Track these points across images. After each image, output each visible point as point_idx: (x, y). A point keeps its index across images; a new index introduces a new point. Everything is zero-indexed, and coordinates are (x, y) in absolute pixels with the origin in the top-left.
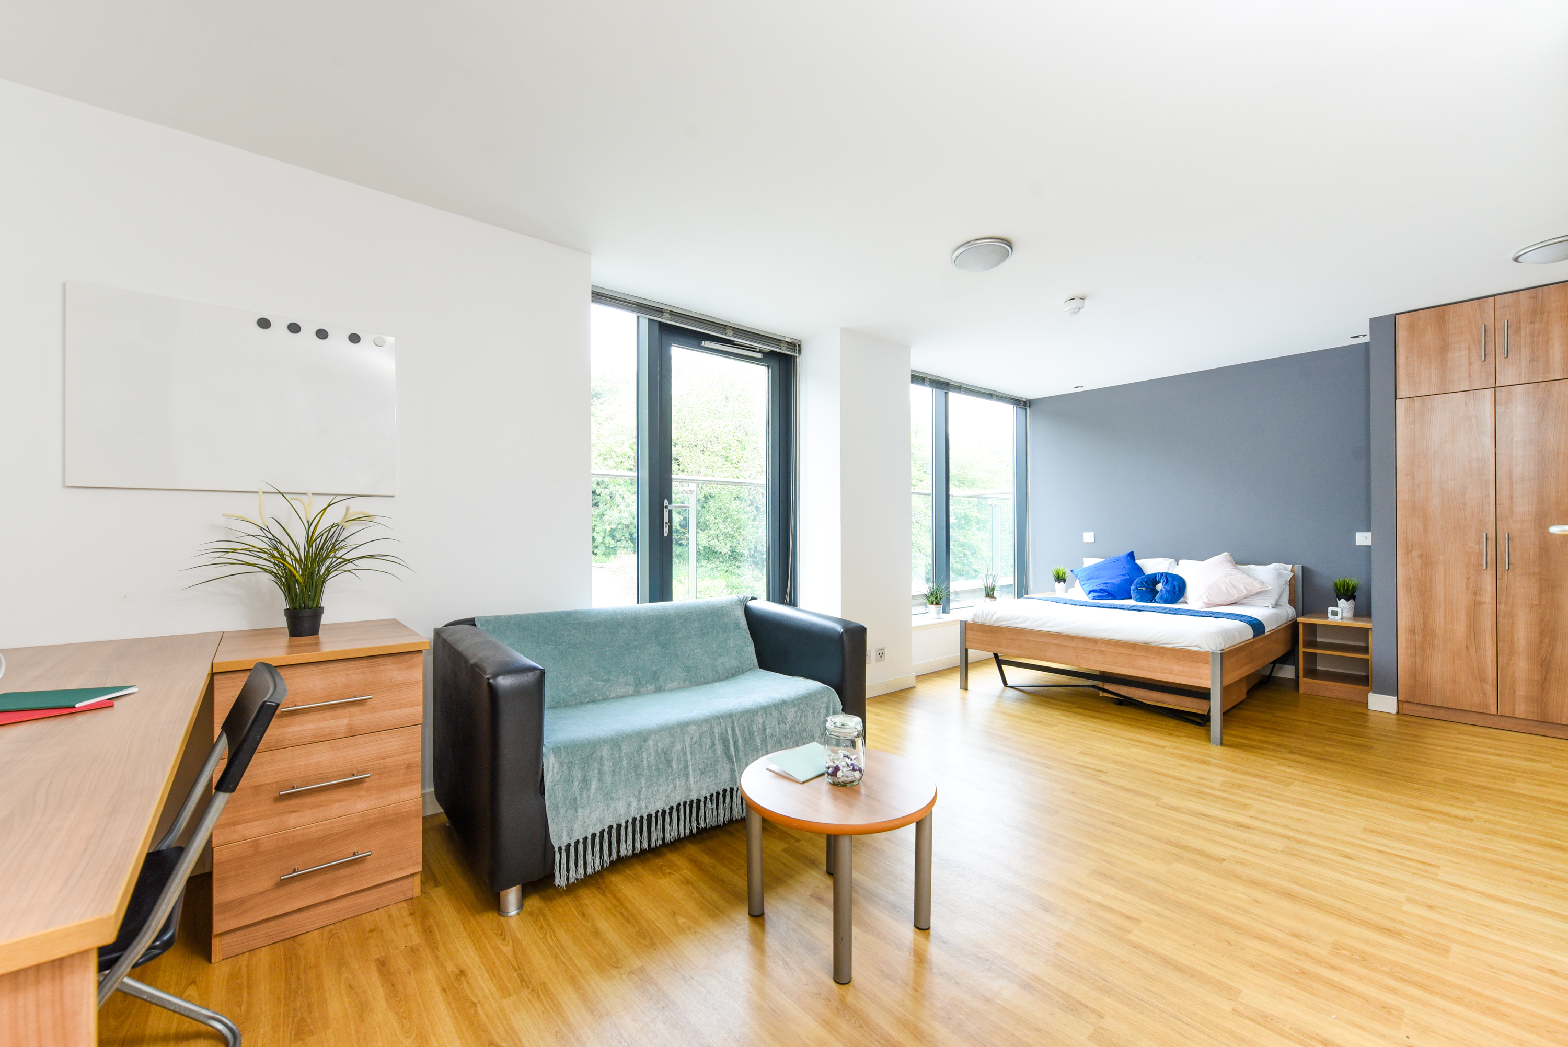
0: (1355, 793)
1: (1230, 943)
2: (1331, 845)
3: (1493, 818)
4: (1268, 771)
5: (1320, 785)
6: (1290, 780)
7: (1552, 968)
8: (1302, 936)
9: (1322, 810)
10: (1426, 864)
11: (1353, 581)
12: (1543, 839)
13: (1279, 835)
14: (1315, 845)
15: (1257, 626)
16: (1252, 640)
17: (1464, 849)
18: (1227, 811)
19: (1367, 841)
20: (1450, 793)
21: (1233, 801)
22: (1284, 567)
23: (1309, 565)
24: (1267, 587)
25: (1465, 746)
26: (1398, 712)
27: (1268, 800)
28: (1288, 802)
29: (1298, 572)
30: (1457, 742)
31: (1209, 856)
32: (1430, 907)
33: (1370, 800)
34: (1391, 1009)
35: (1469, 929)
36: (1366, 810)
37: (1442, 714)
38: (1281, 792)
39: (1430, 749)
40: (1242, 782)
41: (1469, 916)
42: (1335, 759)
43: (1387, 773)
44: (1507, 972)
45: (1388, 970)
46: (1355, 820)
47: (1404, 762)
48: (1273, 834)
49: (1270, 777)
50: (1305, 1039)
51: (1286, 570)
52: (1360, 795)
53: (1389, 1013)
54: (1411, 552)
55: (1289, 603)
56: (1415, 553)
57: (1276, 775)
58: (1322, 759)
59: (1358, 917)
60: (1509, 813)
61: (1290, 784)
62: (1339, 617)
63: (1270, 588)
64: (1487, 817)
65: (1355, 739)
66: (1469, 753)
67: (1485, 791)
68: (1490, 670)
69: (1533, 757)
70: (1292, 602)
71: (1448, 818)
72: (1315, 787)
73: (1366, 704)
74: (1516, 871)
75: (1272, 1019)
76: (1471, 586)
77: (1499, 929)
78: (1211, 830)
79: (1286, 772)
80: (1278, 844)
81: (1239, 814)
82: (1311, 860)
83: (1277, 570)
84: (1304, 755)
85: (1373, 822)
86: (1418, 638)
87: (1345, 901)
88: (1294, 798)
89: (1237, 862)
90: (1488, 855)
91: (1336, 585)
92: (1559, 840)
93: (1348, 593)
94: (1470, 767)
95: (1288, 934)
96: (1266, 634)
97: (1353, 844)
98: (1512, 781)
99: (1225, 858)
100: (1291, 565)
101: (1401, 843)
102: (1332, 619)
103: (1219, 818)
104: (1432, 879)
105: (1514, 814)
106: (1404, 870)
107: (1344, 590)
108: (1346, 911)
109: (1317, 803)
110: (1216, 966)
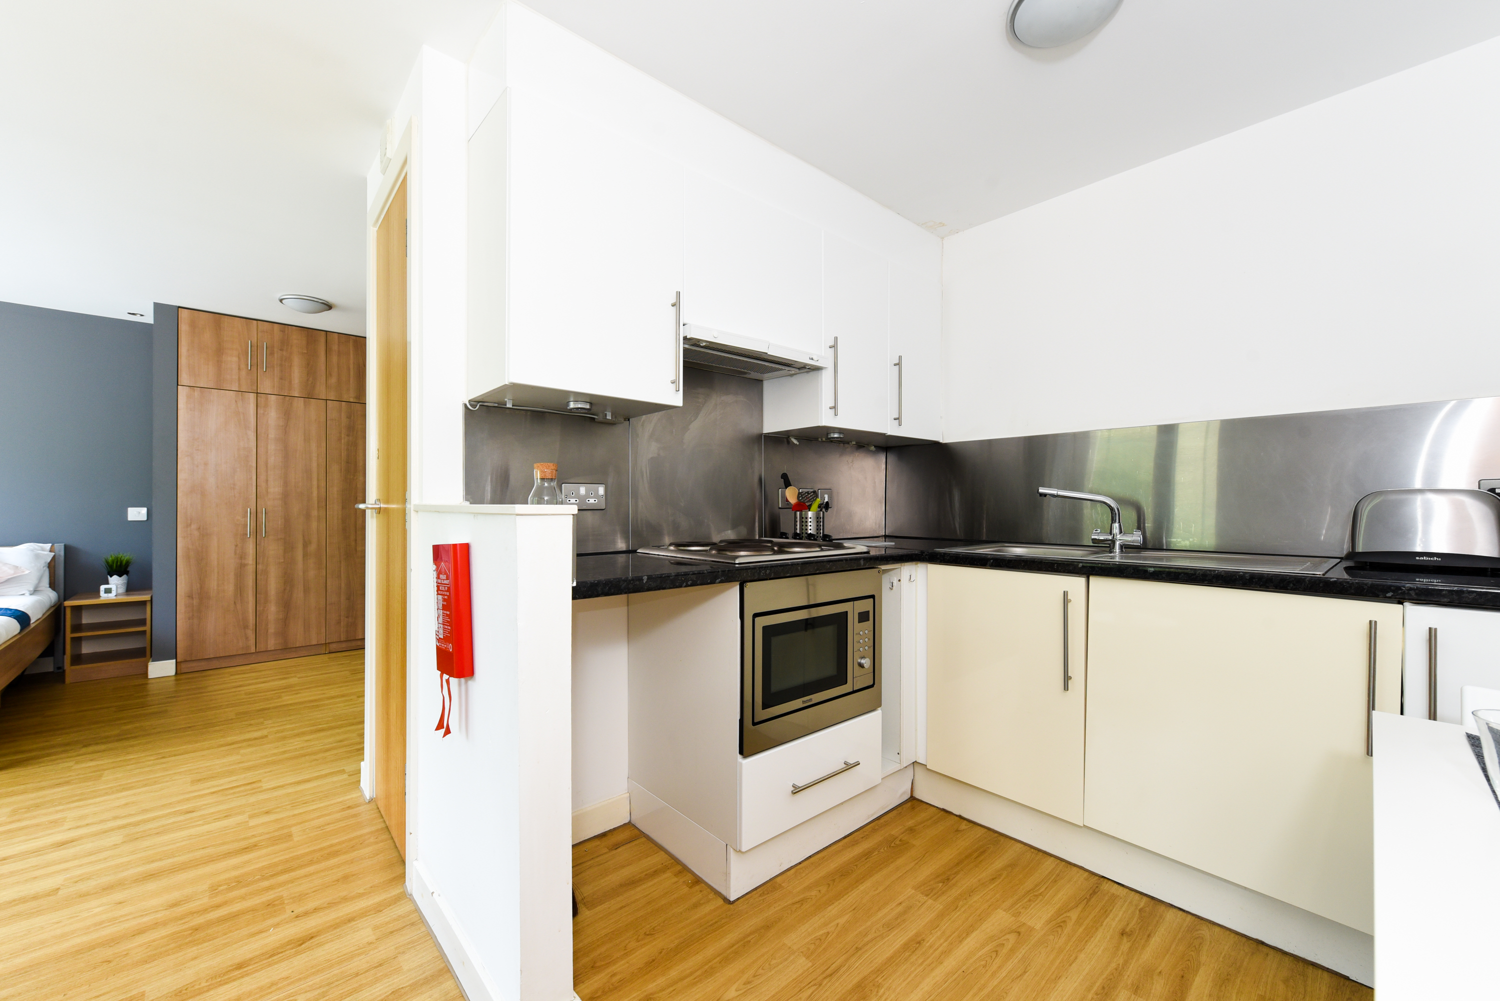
0: (170, 756)
1: (109, 961)
2: (169, 811)
3: (279, 728)
4: (68, 775)
5: (132, 764)
6: (98, 773)
7: (348, 805)
8: (181, 901)
9: (146, 785)
10: (251, 783)
11: (125, 556)
12: (312, 728)
13: (112, 829)
14: (154, 819)
15: (22, 618)
16: (19, 636)
17: (270, 759)
18: (35, 838)
19: (199, 790)
20: (244, 723)
21: (37, 825)
22: (41, 547)
23: (72, 542)
24: (23, 572)
25: (241, 683)
26: (176, 673)
27: (81, 803)
28: (107, 794)
29: (60, 551)
30: (233, 682)
31: (35, 898)
32: (266, 813)
33: (186, 756)
34: (273, 902)
35: (296, 812)
36: (187, 765)
37: (216, 664)
38: (94, 789)
39: (214, 695)
40: (39, 801)
41: (293, 803)
42: (137, 734)
43: (190, 727)
44: (328, 824)
45: (259, 877)
46: (181, 779)
47: (199, 713)
48: (105, 832)
49: (72, 780)
50: (223, 979)
51: (43, 550)
52: (175, 755)
53: (274, 905)
54: (190, 525)
55: (50, 587)
56: (194, 526)
57: (79, 774)
58: (122, 739)
59: (220, 854)
60: (287, 720)
61: (101, 776)
62: (114, 593)
63: (27, 572)
64: (276, 729)
65: (148, 709)
66: (245, 688)
67: (266, 711)
68: (251, 618)
69: (286, 676)
70: (53, 585)
71: (250, 743)
72: (129, 767)
73: (145, 674)
74: (307, 757)
75: (186, 989)
76: (238, 552)
77: (313, 801)
78: (22, 870)
79: (90, 767)
80: (116, 838)
81: (52, 834)
82: (157, 833)
83: (32, 551)
84: (102, 743)
85: (197, 773)
86: (196, 602)
87: (203, 848)
88: (111, 788)
89: (76, 882)
90: (286, 755)
91: (107, 562)
92: (320, 725)
93: (119, 569)
94: (250, 698)
95: (166, 909)
96: (32, 626)
97: (188, 799)
98: (280, 697)
99: (58, 887)
100: (51, 544)
101: (226, 778)
102: (104, 597)
103: (26, 852)
104: (260, 792)
105: (290, 720)
106: (238, 797)
107: (116, 566)
108: (207, 856)
109: (138, 781)
110: (104, 994)
